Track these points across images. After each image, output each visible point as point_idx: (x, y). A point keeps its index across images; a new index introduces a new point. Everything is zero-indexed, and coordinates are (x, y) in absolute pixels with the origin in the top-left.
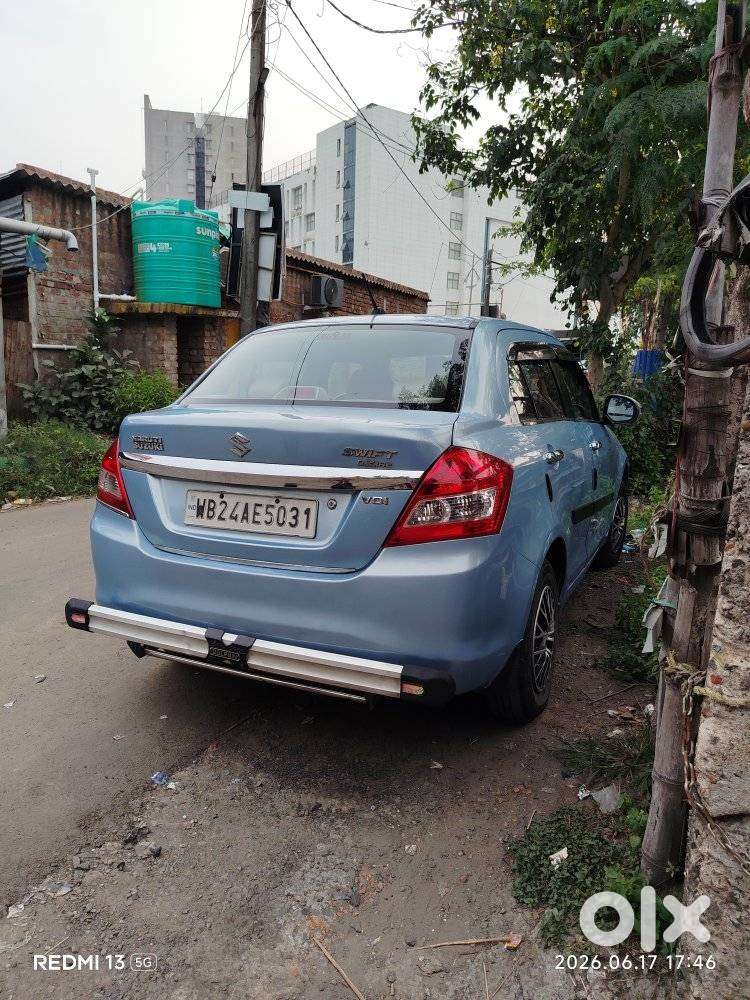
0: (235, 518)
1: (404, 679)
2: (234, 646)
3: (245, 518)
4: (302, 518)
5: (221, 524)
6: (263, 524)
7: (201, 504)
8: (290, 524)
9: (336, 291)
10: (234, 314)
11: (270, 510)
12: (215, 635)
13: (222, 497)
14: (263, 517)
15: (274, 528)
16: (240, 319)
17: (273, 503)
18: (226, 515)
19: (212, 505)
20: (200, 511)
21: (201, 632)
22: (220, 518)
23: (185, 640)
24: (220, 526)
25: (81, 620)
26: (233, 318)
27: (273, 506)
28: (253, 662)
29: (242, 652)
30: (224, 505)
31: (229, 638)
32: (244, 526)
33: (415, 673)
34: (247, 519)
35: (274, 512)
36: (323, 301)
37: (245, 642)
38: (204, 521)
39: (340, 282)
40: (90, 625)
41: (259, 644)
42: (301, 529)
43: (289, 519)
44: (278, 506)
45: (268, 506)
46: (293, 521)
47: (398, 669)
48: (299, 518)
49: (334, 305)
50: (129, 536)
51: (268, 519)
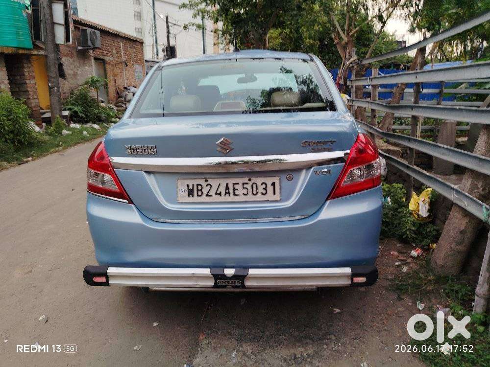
0: (220, 194)
1: (354, 275)
2: (235, 277)
3: (227, 193)
4: (270, 189)
5: (209, 199)
6: (242, 196)
7: (191, 187)
8: (262, 193)
9: (96, 37)
10: (42, 53)
11: (245, 186)
12: (218, 271)
13: (206, 181)
14: (240, 191)
15: (250, 197)
16: (46, 56)
17: (248, 181)
18: (212, 193)
19: (200, 188)
20: (190, 192)
21: (207, 271)
22: (208, 195)
23: (194, 278)
24: (209, 201)
25: (103, 280)
26: (42, 55)
27: (247, 183)
28: (248, 283)
29: (240, 278)
30: (209, 187)
31: (229, 272)
32: (228, 198)
33: (360, 270)
34: (229, 193)
35: (249, 187)
36: (90, 44)
37: (241, 272)
38: (195, 199)
39: (98, 32)
40: (110, 282)
41: (252, 271)
42: (270, 196)
43: (261, 189)
44: (250, 183)
45: (243, 184)
46: (264, 192)
47: (348, 270)
48: (268, 189)
49: (96, 46)
50: (129, 216)
51: (245, 191)
